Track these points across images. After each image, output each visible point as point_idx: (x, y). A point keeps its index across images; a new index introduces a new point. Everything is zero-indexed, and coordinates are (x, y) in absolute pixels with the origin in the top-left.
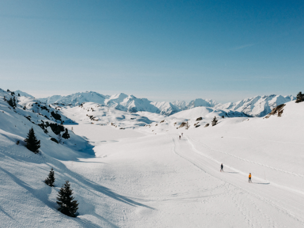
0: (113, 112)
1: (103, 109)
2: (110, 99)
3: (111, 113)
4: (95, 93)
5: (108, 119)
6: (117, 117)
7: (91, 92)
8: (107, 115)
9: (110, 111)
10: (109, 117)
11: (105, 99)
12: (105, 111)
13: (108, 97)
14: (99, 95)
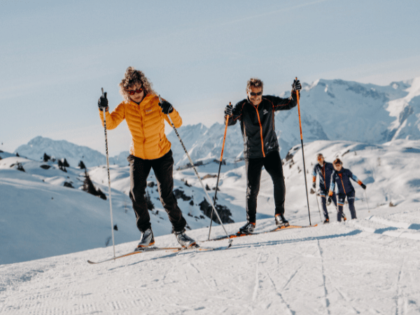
0: (395, 163)
1: (362, 161)
2: (408, 98)
3: (388, 168)
4: (340, 82)
5: (383, 190)
6: (410, 178)
7: (322, 84)
8: (377, 180)
9: (384, 162)
10: (385, 184)
11: (386, 100)
12: (367, 166)
13: (402, 88)
14: (357, 88)
